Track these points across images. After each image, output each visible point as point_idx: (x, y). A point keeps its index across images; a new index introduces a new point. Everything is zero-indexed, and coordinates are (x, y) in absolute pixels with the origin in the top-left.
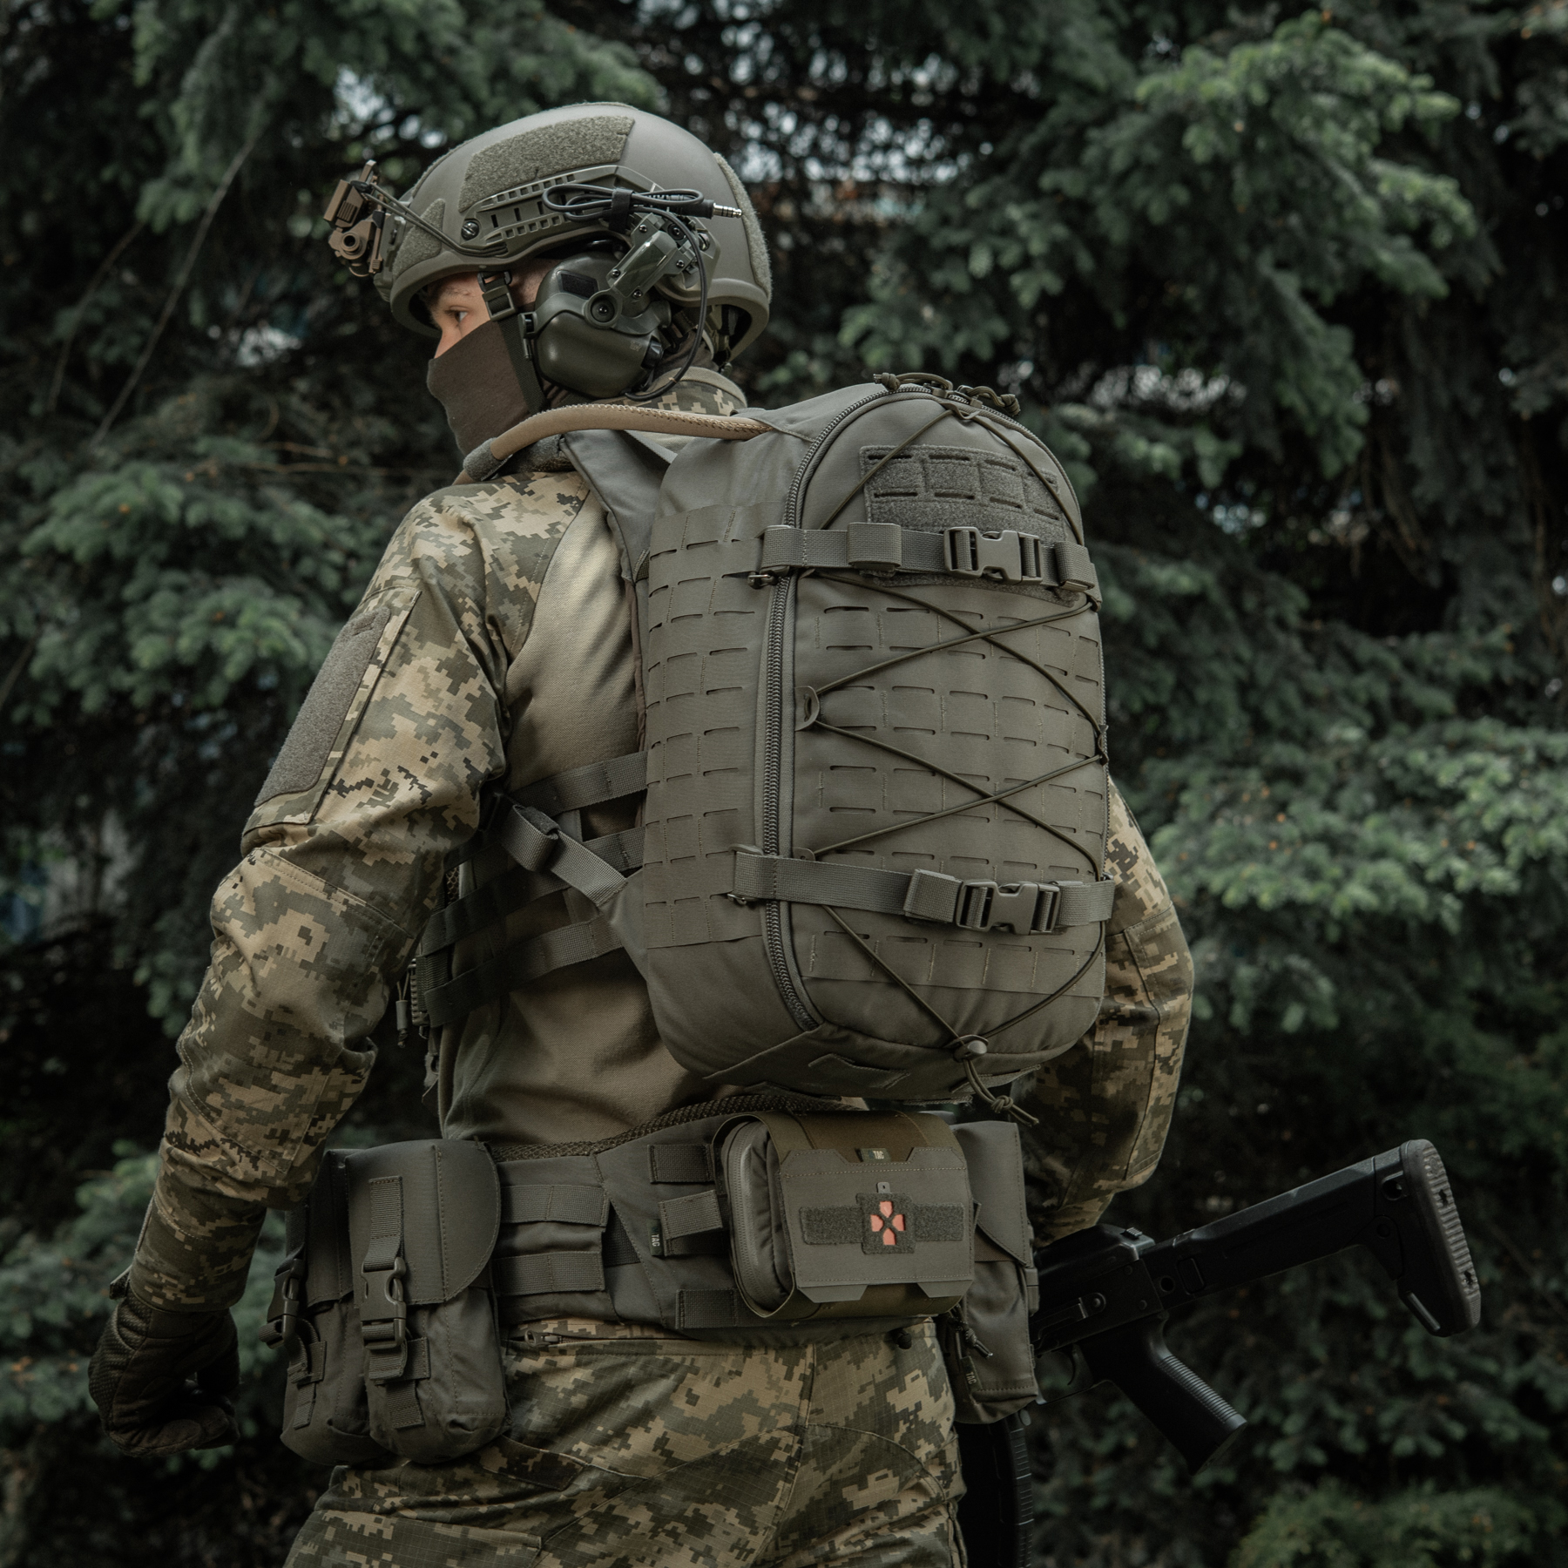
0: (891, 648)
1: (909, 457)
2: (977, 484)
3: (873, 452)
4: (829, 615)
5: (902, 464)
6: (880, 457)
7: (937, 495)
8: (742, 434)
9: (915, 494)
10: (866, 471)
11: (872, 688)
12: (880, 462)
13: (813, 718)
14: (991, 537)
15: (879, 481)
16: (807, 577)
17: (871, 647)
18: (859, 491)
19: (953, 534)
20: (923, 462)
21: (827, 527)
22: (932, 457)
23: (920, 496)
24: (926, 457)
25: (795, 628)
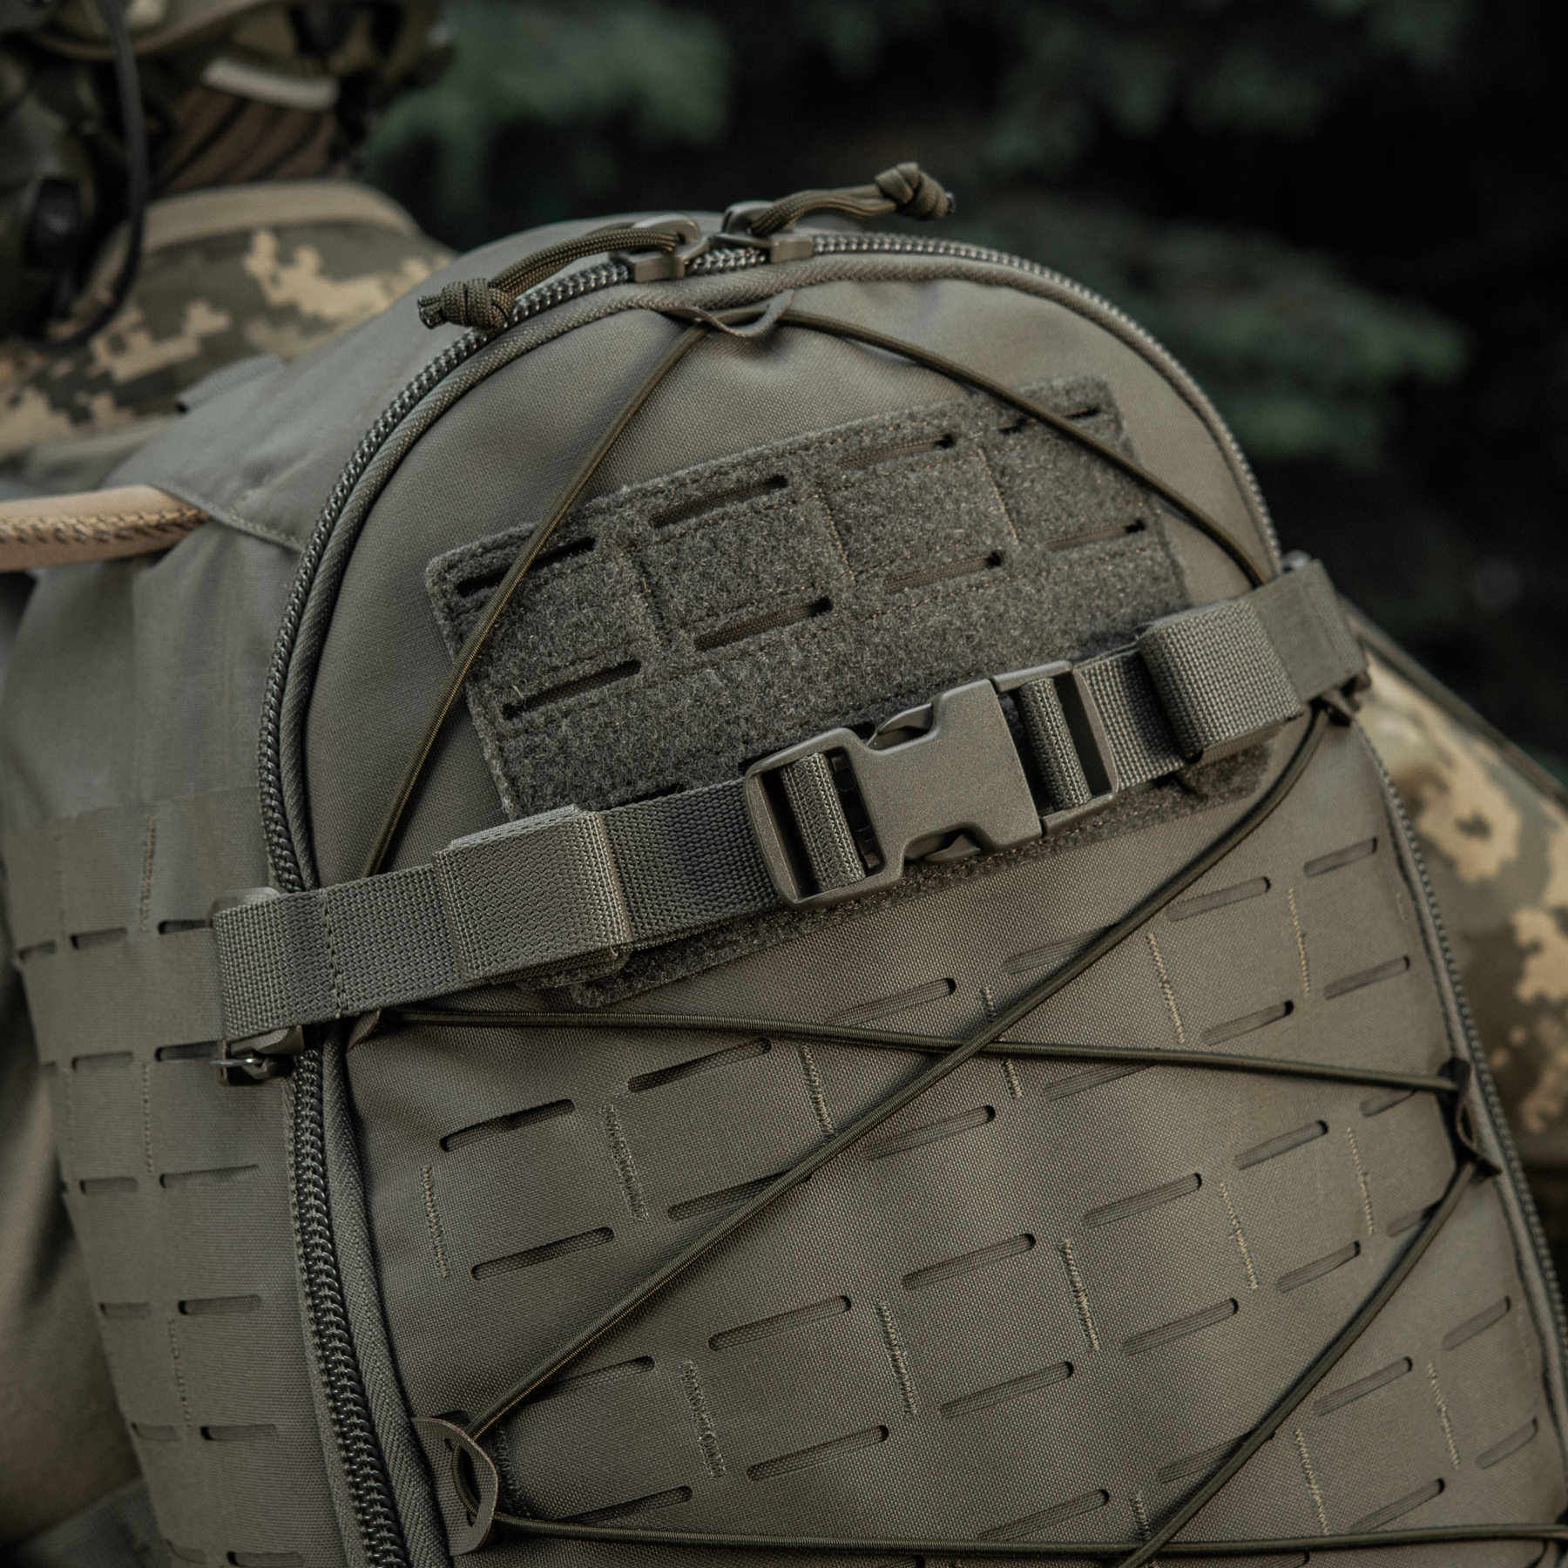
0: (674, 1211)
1: (587, 544)
2: (831, 555)
3: (468, 569)
4: (460, 1153)
5: (566, 580)
6: (494, 577)
7: (703, 644)
8: (140, 545)
9: (631, 666)
10: (460, 638)
11: (645, 1362)
12: (498, 596)
13: (487, 1511)
14: (911, 732)
15: (509, 664)
16: (365, 1040)
17: (606, 1232)
18: (456, 715)
19: (773, 782)
20: (633, 546)
21: (385, 863)
22: (659, 521)
23: (649, 667)
24: (642, 526)
25: (368, 1220)
